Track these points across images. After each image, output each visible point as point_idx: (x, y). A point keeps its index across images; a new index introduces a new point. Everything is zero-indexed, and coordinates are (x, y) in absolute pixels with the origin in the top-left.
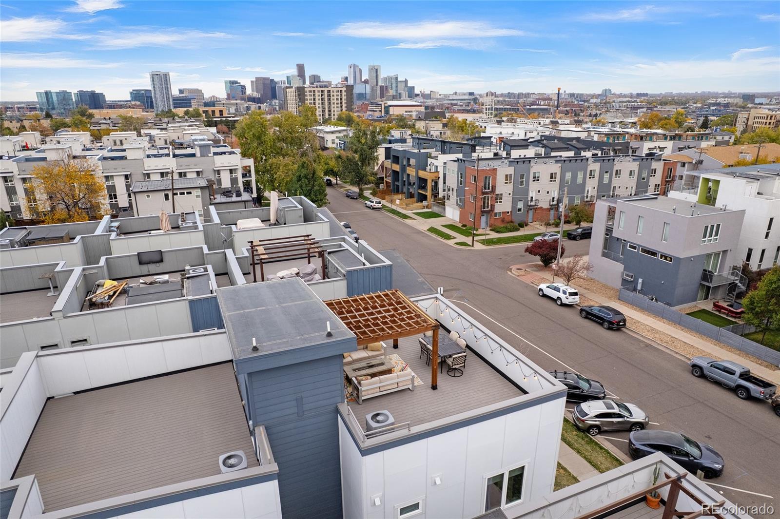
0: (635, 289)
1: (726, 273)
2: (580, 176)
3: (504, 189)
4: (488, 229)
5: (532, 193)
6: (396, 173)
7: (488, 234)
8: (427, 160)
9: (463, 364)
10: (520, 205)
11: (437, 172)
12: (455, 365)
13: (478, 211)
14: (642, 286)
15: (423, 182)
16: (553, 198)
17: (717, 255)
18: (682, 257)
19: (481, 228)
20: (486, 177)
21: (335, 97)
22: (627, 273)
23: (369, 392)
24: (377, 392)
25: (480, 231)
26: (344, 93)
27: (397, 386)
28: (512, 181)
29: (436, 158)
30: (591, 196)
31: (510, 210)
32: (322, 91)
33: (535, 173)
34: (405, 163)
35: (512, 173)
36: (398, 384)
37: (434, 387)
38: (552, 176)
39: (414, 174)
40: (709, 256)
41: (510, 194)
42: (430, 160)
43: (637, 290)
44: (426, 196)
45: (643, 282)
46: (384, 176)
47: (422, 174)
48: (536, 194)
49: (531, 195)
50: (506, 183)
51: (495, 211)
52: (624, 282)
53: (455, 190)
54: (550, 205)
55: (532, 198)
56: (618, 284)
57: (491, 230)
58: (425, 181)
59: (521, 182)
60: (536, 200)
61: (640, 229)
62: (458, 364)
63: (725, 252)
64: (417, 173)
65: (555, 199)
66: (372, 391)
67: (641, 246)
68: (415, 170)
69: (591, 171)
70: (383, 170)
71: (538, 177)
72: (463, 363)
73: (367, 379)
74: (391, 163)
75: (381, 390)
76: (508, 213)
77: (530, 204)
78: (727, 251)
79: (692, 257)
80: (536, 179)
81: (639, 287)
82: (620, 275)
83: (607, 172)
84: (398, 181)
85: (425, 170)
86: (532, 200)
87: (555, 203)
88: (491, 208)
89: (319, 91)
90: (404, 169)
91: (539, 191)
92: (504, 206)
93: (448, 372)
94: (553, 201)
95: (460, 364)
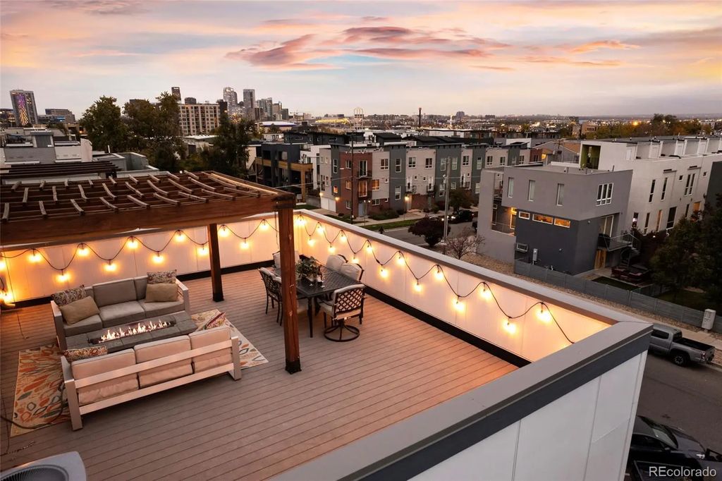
0: (530, 261)
1: (619, 236)
2: (455, 163)
3: (381, 175)
4: (367, 217)
5: (409, 180)
6: (267, 168)
7: (367, 222)
8: (299, 152)
9: (358, 311)
10: (398, 192)
11: (310, 163)
12: (341, 312)
13: (355, 198)
14: (538, 258)
15: (295, 176)
16: (430, 185)
17: (609, 217)
18: (579, 220)
19: (360, 215)
20: (361, 163)
21: (209, 114)
22: (520, 244)
23: (104, 391)
24: (128, 391)
25: (358, 219)
26: (218, 110)
27: (191, 371)
28: (388, 166)
29: (308, 150)
30: (466, 183)
31: (387, 197)
32: (195, 108)
33: (410, 158)
34: (276, 159)
35: (388, 158)
36: (192, 363)
37: (293, 366)
38: (428, 161)
39: (287, 167)
40: (603, 218)
41: (387, 180)
42: (302, 153)
43: (532, 261)
44: (300, 189)
45: (538, 251)
46: (256, 174)
47: (294, 166)
48: (413, 180)
49: (408, 182)
50: (383, 168)
51: (373, 199)
52: (518, 254)
53: (330, 179)
54: (427, 192)
55: (409, 184)
56: (511, 257)
57: (369, 218)
58: (298, 173)
59: (397, 168)
60: (413, 186)
61: (532, 195)
62: (347, 311)
63: (616, 215)
64: (289, 165)
65: (432, 185)
66: (113, 389)
67: (534, 213)
68: (286, 163)
69: (465, 157)
70: (254, 169)
71: (414, 163)
72: (358, 308)
73: (94, 355)
74: (262, 159)
75: (142, 384)
76: (386, 200)
77: (407, 190)
78: (618, 213)
79: (588, 220)
80: (412, 164)
81: (535, 258)
82: (513, 246)
83: (479, 159)
84: (270, 177)
85: (297, 162)
86: (409, 187)
87: (432, 189)
88: (368, 194)
89: (192, 108)
90: (275, 164)
91: (416, 177)
92: (381, 192)
93: (325, 332)
94: (430, 188)
95: (353, 309)
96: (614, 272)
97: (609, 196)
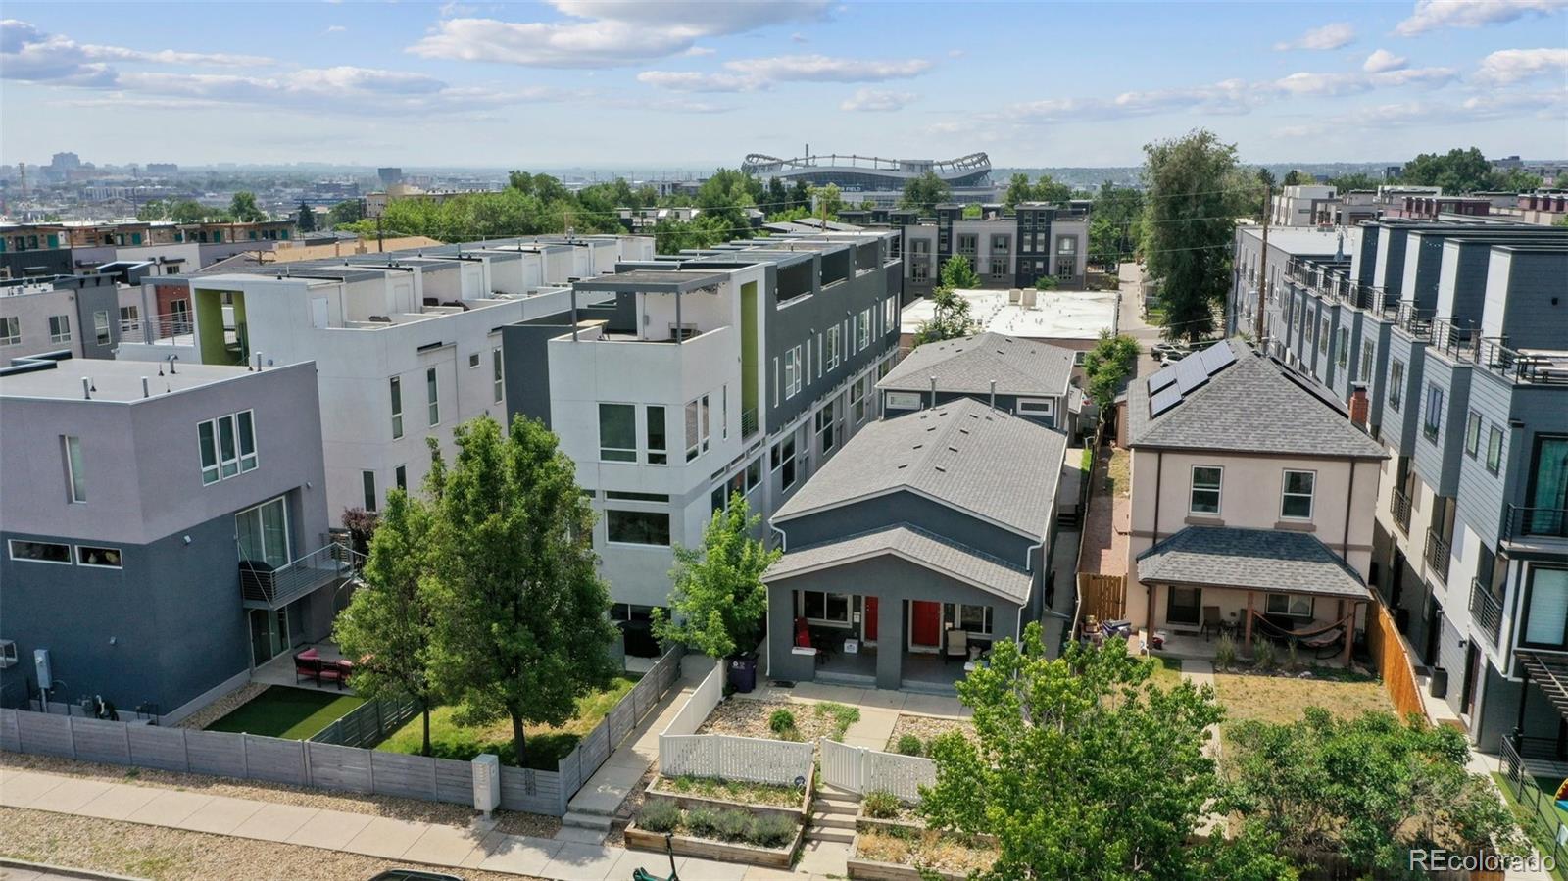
0: (32, 693)
1: (313, 555)
14: (52, 674)
17: (272, 507)
43: (38, 692)
45: (48, 656)
63: (292, 494)
78: (298, 489)
79: (182, 534)
81: (44, 680)
96: (302, 665)
97: (247, 447)
